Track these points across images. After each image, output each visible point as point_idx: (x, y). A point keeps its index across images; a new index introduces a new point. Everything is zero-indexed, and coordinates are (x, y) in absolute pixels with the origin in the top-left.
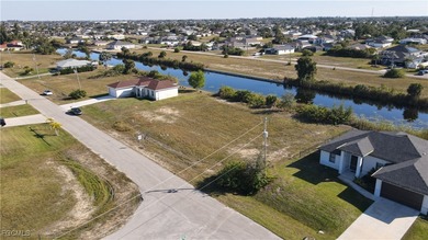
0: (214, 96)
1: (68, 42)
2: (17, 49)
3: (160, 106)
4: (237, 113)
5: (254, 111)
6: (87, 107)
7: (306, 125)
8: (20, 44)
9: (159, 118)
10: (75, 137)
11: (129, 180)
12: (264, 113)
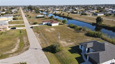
0: (68, 26)
1: (45, 11)
2: (33, 12)
3: (52, 28)
4: (70, 31)
5: (75, 31)
6: (36, 26)
7: (87, 37)
8: (34, 11)
9: (49, 31)
10: (27, 33)
11: (29, 45)
12: (77, 32)
